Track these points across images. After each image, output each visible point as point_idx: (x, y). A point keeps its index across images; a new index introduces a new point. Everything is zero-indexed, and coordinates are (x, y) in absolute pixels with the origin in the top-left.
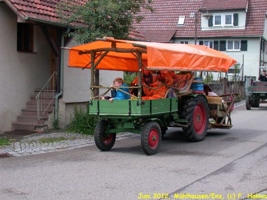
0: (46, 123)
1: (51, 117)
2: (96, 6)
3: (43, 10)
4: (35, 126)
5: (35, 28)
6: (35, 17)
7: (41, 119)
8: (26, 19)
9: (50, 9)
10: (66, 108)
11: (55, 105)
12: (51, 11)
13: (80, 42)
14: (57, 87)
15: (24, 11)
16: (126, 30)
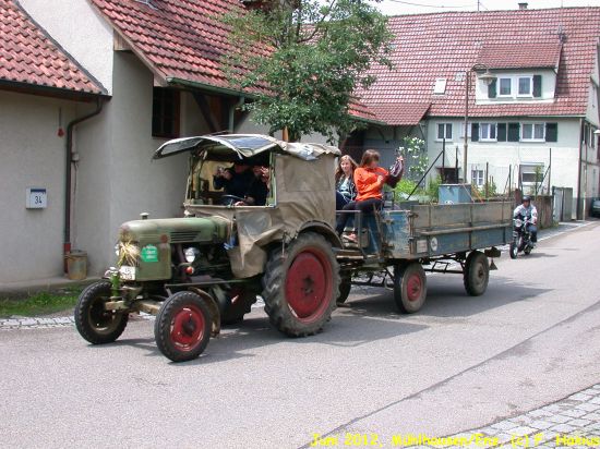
2: (290, 57)
3: (198, 65)
5: (184, 96)
6: (184, 76)
8: (169, 80)
9: (209, 63)
12: (211, 68)
15: (166, 67)
16: (343, 101)
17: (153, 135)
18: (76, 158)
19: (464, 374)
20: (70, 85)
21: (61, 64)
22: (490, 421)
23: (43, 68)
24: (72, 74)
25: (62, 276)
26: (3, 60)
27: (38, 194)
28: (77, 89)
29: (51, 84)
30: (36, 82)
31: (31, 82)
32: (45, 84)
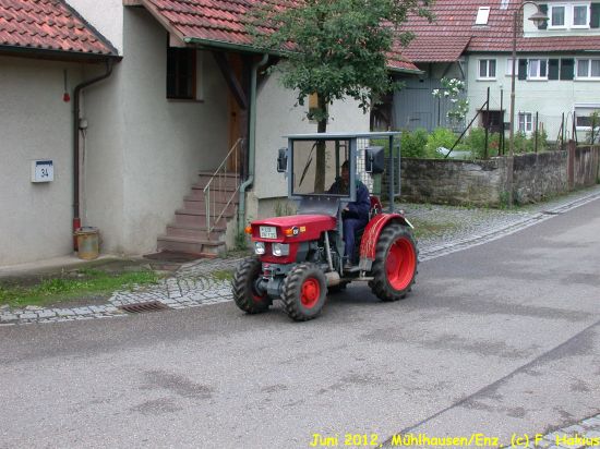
0: (222, 238)
1: (230, 226)
3: (216, 19)
4: (203, 246)
5: (200, 56)
6: (202, 35)
7: (213, 231)
8: (188, 40)
9: (229, 16)
10: (259, 210)
11: (238, 204)
12: (231, 21)
13: (291, 86)
14: (244, 168)
15: (183, 25)
16: (379, 61)
17: (168, 97)
18: (84, 125)
19: (515, 376)
20: (78, 46)
21: (66, 20)
23: (46, 28)
24: (78, 32)
25: (71, 254)
26: (3, 20)
27: (46, 167)
28: (85, 50)
29: (57, 47)
30: (40, 46)
31: (35, 46)
32: (50, 47)
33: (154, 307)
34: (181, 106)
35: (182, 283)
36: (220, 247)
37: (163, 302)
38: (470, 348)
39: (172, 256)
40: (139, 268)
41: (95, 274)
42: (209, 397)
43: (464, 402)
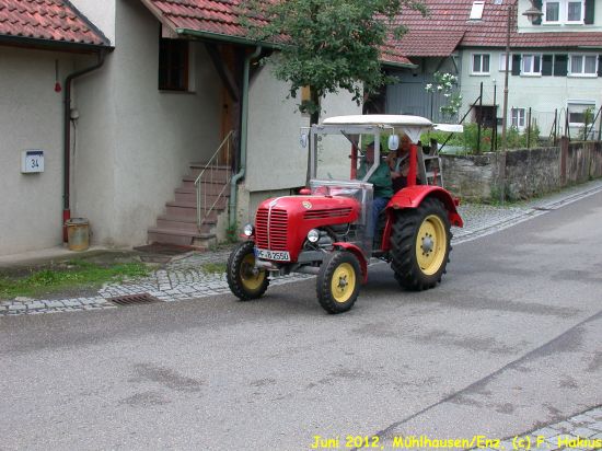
0: (213, 231)
1: (221, 218)
3: (209, 10)
4: (194, 238)
6: (195, 27)
7: (204, 223)
8: (180, 31)
9: (222, 7)
10: (250, 202)
11: (229, 197)
12: (224, 13)
13: (284, 78)
14: (235, 161)
15: (176, 16)
16: (372, 54)
17: (160, 89)
18: (75, 115)
19: (505, 372)
20: (70, 36)
21: (58, 10)
22: (531, 427)
23: (38, 18)
24: (70, 22)
25: (61, 246)
27: (35, 157)
28: (77, 40)
29: (49, 37)
30: (31, 35)
31: (27, 35)
32: (42, 37)
33: (143, 299)
34: (172, 97)
35: (172, 276)
36: (211, 240)
37: (152, 294)
38: (460, 344)
39: (163, 248)
40: (129, 260)
41: (84, 266)
42: (198, 390)
43: (453, 397)
